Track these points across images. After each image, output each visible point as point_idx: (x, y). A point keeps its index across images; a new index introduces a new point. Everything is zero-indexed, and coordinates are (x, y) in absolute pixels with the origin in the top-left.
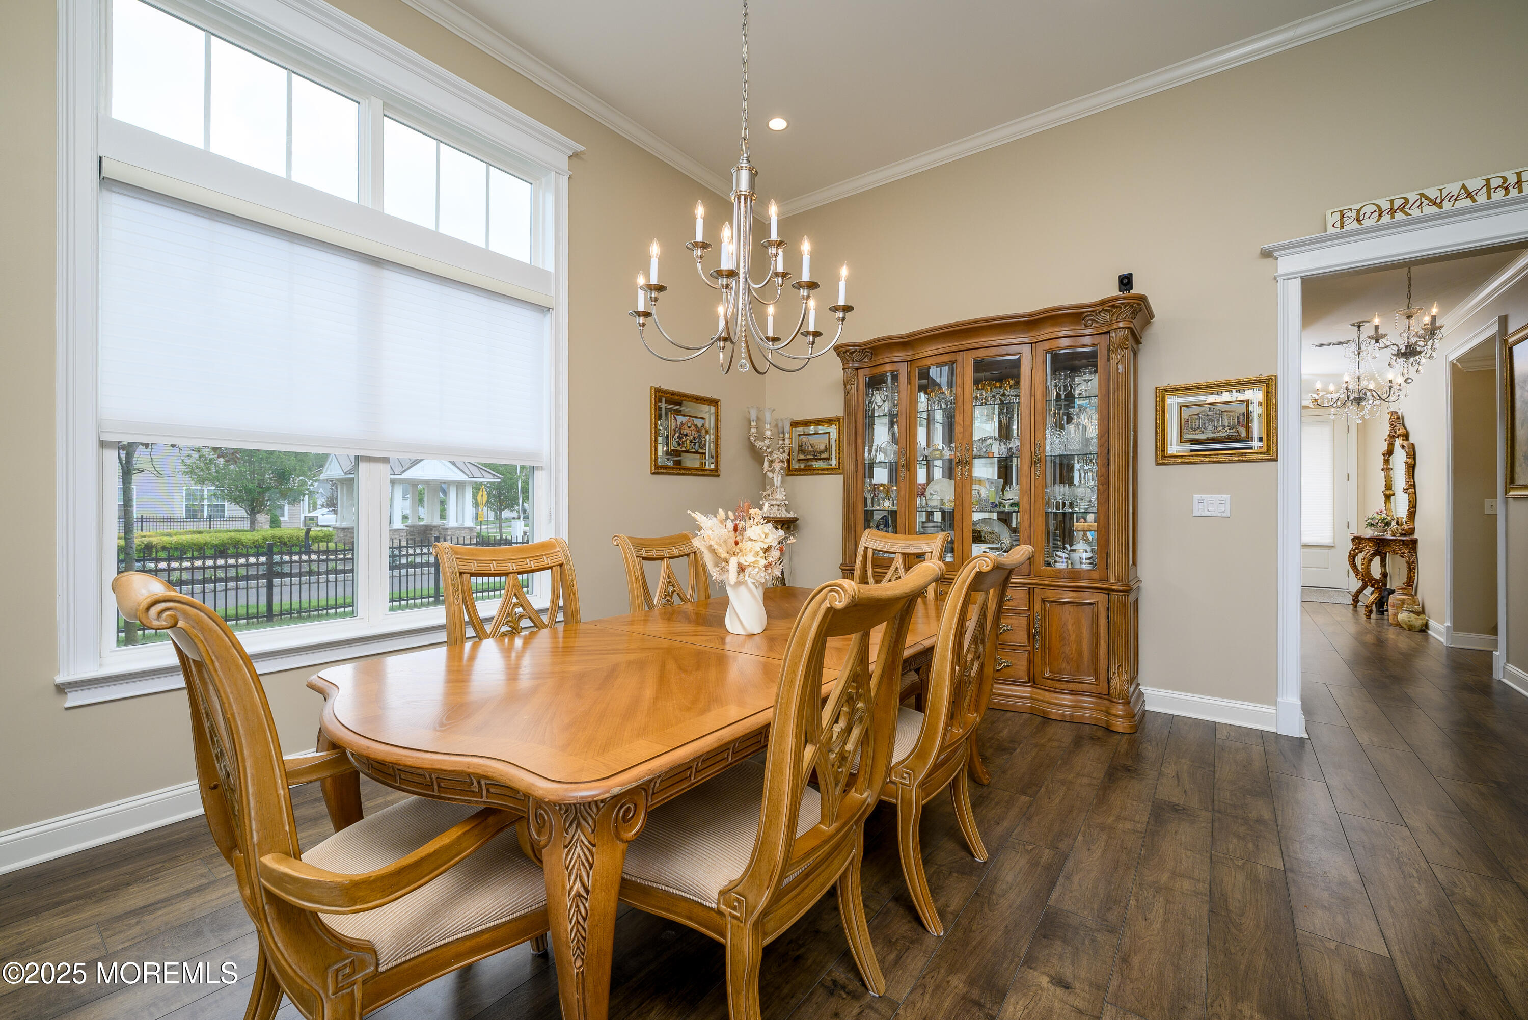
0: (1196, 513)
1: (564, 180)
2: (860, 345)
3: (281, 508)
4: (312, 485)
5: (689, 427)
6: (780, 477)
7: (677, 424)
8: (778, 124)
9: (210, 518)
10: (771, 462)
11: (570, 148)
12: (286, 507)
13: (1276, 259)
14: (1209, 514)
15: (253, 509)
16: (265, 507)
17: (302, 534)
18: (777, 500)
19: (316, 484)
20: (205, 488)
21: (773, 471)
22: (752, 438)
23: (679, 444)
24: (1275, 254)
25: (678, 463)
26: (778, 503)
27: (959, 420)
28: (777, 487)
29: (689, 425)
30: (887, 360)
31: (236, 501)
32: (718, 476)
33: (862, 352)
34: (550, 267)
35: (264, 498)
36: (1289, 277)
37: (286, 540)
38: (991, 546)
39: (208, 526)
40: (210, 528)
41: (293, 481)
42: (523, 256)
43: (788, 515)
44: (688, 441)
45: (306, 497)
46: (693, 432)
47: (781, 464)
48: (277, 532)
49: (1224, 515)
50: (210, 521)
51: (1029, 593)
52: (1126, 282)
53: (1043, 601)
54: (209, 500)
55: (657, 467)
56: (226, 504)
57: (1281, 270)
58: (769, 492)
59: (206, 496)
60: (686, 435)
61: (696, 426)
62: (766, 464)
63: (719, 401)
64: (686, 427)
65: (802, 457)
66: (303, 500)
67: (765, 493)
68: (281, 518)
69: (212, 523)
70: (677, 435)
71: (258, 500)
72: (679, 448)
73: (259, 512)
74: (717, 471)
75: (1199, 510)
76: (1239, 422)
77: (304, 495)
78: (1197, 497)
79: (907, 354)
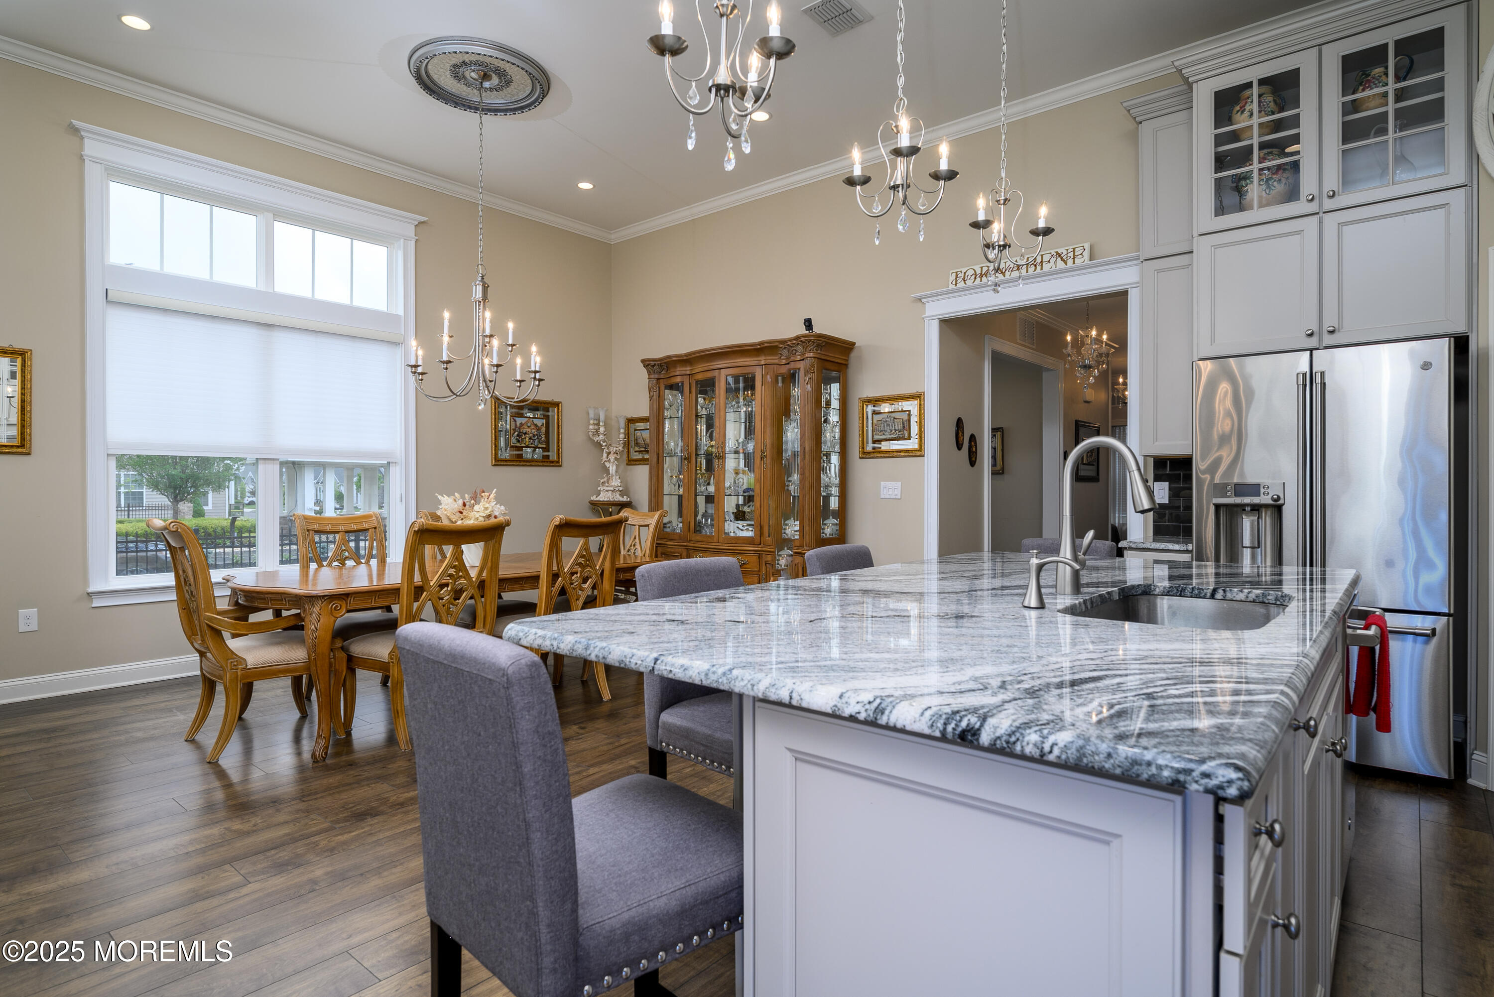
0: (882, 496)
1: (412, 244)
2: (660, 360)
3: (205, 494)
4: (238, 469)
5: (529, 427)
6: (615, 467)
7: (516, 425)
8: (585, 186)
9: (129, 507)
10: (609, 453)
11: (414, 220)
12: (210, 495)
13: (924, 304)
14: (889, 497)
15: (176, 497)
16: (188, 495)
17: (226, 523)
18: (611, 486)
19: (243, 469)
20: (122, 474)
21: (609, 461)
22: (590, 434)
23: (519, 441)
24: (923, 300)
25: (520, 456)
26: (612, 489)
27: (717, 423)
28: (613, 476)
29: (529, 425)
30: (678, 373)
31: (155, 486)
32: (560, 466)
33: (660, 365)
34: (401, 312)
35: (187, 485)
36: (931, 318)
37: (211, 530)
38: (749, 522)
39: (126, 517)
40: (128, 517)
41: (217, 466)
42: (382, 307)
43: (621, 499)
44: (527, 439)
45: (232, 483)
46: (533, 431)
47: (615, 455)
48: (200, 521)
49: (897, 497)
50: (129, 510)
51: (759, 558)
52: (808, 324)
53: (766, 564)
54: (126, 487)
55: (497, 460)
56: (144, 490)
57: (927, 314)
58: (605, 479)
59: (122, 483)
60: (525, 434)
61: (536, 425)
62: (605, 455)
63: (561, 403)
64: (525, 426)
65: (637, 449)
66: (228, 487)
67: (602, 481)
68: (205, 508)
69: (131, 513)
70: (516, 433)
71: (181, 487)
72: (518, 445)
73: (182, 500)
74: (558, 462)
75: (884, 494)
76: (904, 427)
77: (230, 481)
78: (883, 483)
79: (687, 370)
